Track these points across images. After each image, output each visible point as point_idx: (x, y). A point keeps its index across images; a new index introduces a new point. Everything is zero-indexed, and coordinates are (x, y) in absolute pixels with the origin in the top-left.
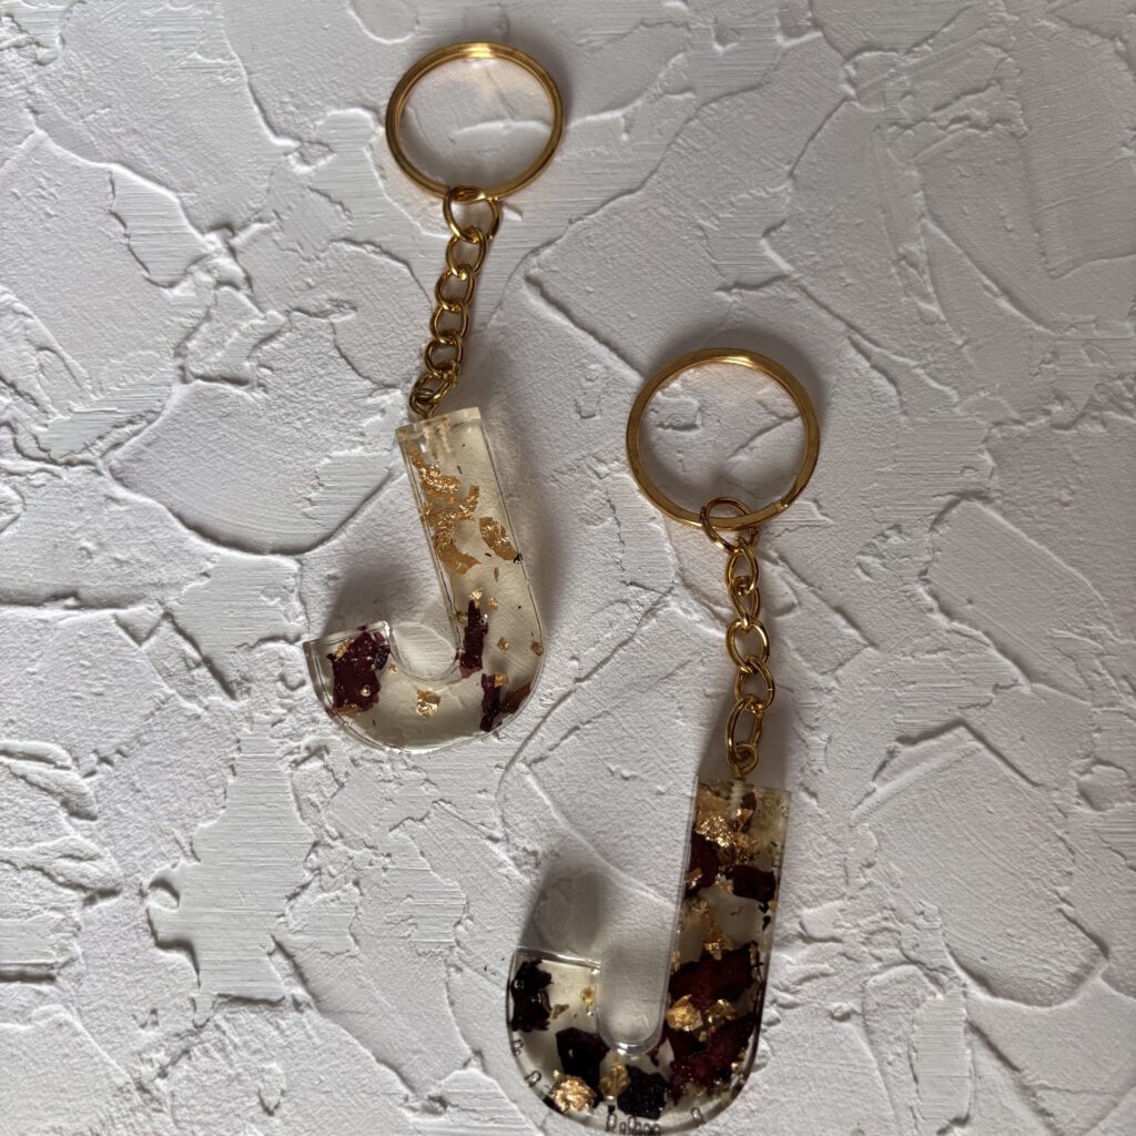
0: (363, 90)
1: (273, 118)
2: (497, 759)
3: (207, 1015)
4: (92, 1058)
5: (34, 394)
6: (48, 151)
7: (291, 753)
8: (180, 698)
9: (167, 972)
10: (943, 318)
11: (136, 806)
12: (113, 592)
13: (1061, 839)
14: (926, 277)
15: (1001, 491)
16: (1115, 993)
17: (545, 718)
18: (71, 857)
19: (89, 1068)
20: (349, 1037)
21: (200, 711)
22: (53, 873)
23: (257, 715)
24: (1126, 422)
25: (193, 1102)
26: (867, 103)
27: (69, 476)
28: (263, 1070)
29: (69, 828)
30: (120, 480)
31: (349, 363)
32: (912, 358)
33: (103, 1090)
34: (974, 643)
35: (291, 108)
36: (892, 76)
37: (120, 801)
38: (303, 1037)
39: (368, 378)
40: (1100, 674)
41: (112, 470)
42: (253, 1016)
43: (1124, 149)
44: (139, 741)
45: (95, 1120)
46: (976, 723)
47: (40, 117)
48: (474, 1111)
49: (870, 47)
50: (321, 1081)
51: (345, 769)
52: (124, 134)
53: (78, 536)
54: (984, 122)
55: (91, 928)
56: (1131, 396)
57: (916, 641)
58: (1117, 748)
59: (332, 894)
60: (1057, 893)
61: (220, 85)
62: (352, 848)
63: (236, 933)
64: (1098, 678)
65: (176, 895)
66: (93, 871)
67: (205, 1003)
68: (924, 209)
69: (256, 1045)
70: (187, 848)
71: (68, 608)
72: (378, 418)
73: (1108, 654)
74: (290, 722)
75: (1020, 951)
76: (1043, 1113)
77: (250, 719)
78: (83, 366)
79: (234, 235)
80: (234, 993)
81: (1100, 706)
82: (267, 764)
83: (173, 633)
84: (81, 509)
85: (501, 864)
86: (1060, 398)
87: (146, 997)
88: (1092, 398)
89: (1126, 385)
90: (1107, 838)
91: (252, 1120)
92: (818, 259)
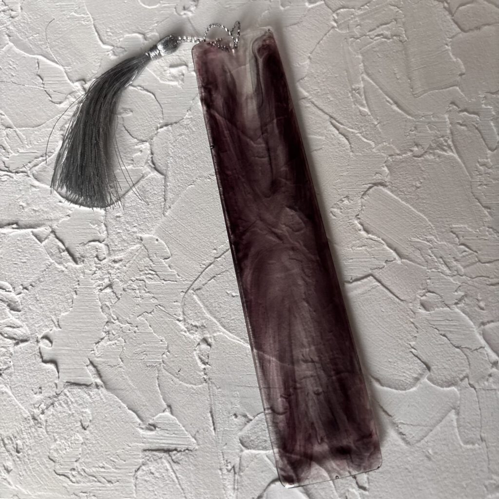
0: (139, 27)
1: (103, 38)
2: (182, 289)
3: (62, 390)
4: (15, 406)
5: (4, 145)
6: (13, 51)
7: (99, 286)
8: (56, 264)
9: (46, 373)
10: (369, 114)
11: (37, 306)
12: (32, 223)
13: (413, 323)
14: (363, 97)
15: (391, 182)
16: (433, 385)
17: (202, 273)
18: (10, 327)
19: (14, 410)
20: (118, 399)
21: (64, 269)
22: (3, 333)
23: (86, 271)
24: (444, 155)
25: (54, 424)
26: (341, 29)
27: (16, 177)
28: (83, 412)
29: (10, 315)
30: (36, 179)
31: (129, 132)
32: (356, 130)
33: (19, 419)
34: (378, 243)
35: (111, 34)
36: (352, 18)
37: (30, 304)
38: (99, 399)
39: (136, 138)
40: (431, 256)
41: (33, 175)
42: (80, 390)
43: (446, 46)
44: (39, 281)
45: (15, 431)
46: (377, 276)
47: (11, 38)
48: (167, 430)
49: (343, 7)
50: (106, 417)
51: (120, 292)
52: (43, 44)
53: (19, 200)
54: (389, 36)
55: (17, 354)
56: (446, 144)
57: (354, 242)
58: (437, 286)
59: (113, 342)
60: (410, 345)
61: (82, 25)
62: (122, 323)
63: (75, 357)
64: (430, 258)
65: (51, 342)
66: (19, 332)
67: (61, 385)
68: (363, 71)
69: (80, 402)
70: (56, 323)
71: (13, 228)
72: (139, 154)
73: (435, 248)
74: (99, 274)
75: (394, 368)
76: (401, 433)
77: (84, 273)
78: (24, 134)
79: (86, 83)
80: (73, 381)
81: (431, 269)
82: (90, 290)
83: (55, 239)
84: (21, 190)
85: (182, 331)
86: (417, 145)
87: (38, 382)
88: (430, 145)
89: (444, 140)
90: (432, 323)
91: (78, 432)
92: (319, 91)
